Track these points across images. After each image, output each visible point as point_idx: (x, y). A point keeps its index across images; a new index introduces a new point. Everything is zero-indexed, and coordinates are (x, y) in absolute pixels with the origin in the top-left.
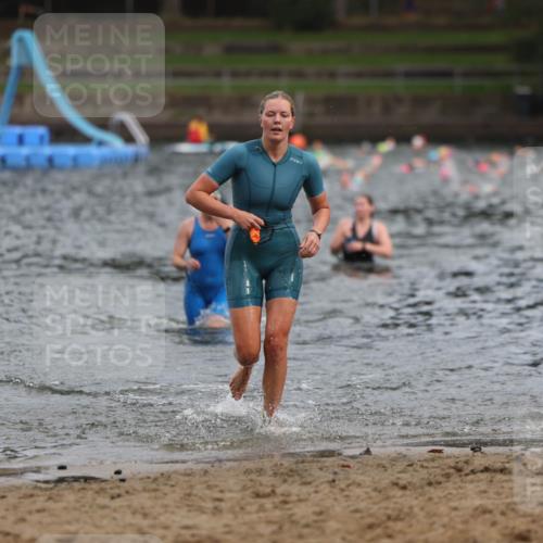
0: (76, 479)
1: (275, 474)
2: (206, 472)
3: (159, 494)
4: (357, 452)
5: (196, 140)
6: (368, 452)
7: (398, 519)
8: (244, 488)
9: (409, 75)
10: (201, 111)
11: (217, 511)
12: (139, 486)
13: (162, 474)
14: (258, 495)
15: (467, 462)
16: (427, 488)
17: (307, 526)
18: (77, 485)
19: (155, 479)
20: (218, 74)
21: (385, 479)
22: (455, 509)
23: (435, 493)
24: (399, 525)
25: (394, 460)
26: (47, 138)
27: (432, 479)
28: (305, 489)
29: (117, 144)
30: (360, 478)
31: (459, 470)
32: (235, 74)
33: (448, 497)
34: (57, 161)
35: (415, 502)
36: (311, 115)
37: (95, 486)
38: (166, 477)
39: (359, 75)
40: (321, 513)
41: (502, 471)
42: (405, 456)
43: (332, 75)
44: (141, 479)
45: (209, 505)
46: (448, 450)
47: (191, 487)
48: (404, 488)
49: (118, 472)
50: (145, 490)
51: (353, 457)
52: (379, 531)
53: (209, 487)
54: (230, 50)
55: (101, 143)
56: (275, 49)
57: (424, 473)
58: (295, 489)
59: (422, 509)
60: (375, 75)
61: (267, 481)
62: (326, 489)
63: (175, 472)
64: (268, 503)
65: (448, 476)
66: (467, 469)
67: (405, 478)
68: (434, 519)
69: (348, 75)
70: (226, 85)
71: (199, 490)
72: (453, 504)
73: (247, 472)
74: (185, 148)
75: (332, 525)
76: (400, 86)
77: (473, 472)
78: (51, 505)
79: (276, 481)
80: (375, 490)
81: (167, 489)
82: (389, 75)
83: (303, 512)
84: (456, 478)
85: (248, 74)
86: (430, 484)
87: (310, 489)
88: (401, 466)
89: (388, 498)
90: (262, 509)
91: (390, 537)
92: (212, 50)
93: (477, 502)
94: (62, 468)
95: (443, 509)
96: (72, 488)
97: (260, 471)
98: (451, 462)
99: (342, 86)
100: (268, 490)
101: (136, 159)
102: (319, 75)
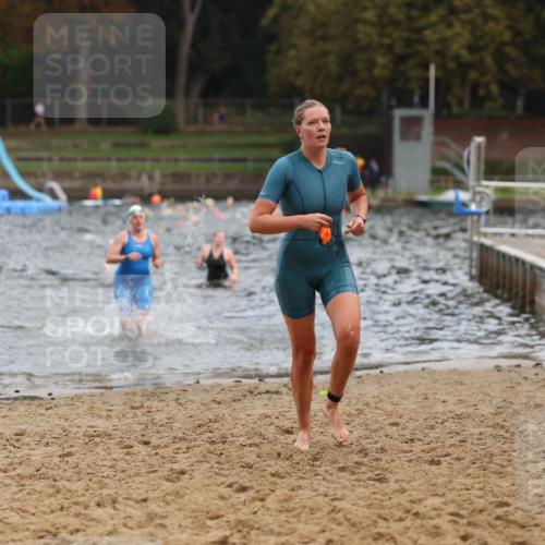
0: (25, 398)
1: (143, 395)
2: (102, 394)
3: (74, 407)
4: (191, 382)
5: (94, 198)
6: (198, 382)
7: (216, 421)
8: (125, 404)
9: (222, 160)
10: (99, 181)
11: (109, 417)
12: (62, 402)
13: (76, 396)
14: (133, 408)
15: (256, 388)
16: (233, 403)
17: (162, 426)
18: (26, 402)
19: (72, 399)
20: (109, 160)
21: (208, 398)
22: (250, 415)
23: (238, 406)
24: (216, 425)
25: (213, 387)
26: (7, 197)
27: (236, 398)
28: (161, 404)
29: (48, 201)
30: (194, 398)
31: (251, 392)
32: (119, 160)
33: (245, 408)
34: (13, 210)
35: (225, 411)
36: (163, 183)
37: (37, 402)
38: (79, 397)
39: (192, 160)
40: (170, 418)
41: (277, 393)
42: (219, 385)
43: (176, 160)
44: (64, 398)
45: (105, 413)
46: (245, 381)
47: (93, 403)
48: (219, 403)
49: (50, 394)
50: (66, 405)
51: (189, 385)
52: (205, 428)
53: (104, 403)
54: (116, 145)
55: (38, 200)
56: (143, 145)
57: (230, 395)
58: (154, 404)
59: (230, 415)
60: (201, 160)
61: (138, 400)
62: (173, 404)
63: (85, 394)
64: (139, 412)
65: (245, 396)
66: (256, 392)
67: (219, 398)
68: (238, 421)
69: (186, 160)
70: (114, 166)
71: (98, 404)
72: (249, 412)
73: (127, 394)
74: (89, 203)
75: (177, 425)
76: (216, 167)
77: (259, 394)
78: (10, 413)
79: (144, 399)
80: (202, 404)
81: (79, 404)
82: (209, 160)
83: (160, 417)
84: (249, 397)
85: (126, 160)
86: (234, 401)
87: (164, 404)
88: (217, 390)
89: (210, 409)
90: (135, 415)
91: (211, 432)
92: (105, 145)
93: (262, 411)
94: (17, 392)
95: (242, 415)
96: (23, 404)
97: (134, 394)
98: (247, 388)
99: (182, 167)
100: (139, 405)
101: (60, 210)
102: (169, 160)
